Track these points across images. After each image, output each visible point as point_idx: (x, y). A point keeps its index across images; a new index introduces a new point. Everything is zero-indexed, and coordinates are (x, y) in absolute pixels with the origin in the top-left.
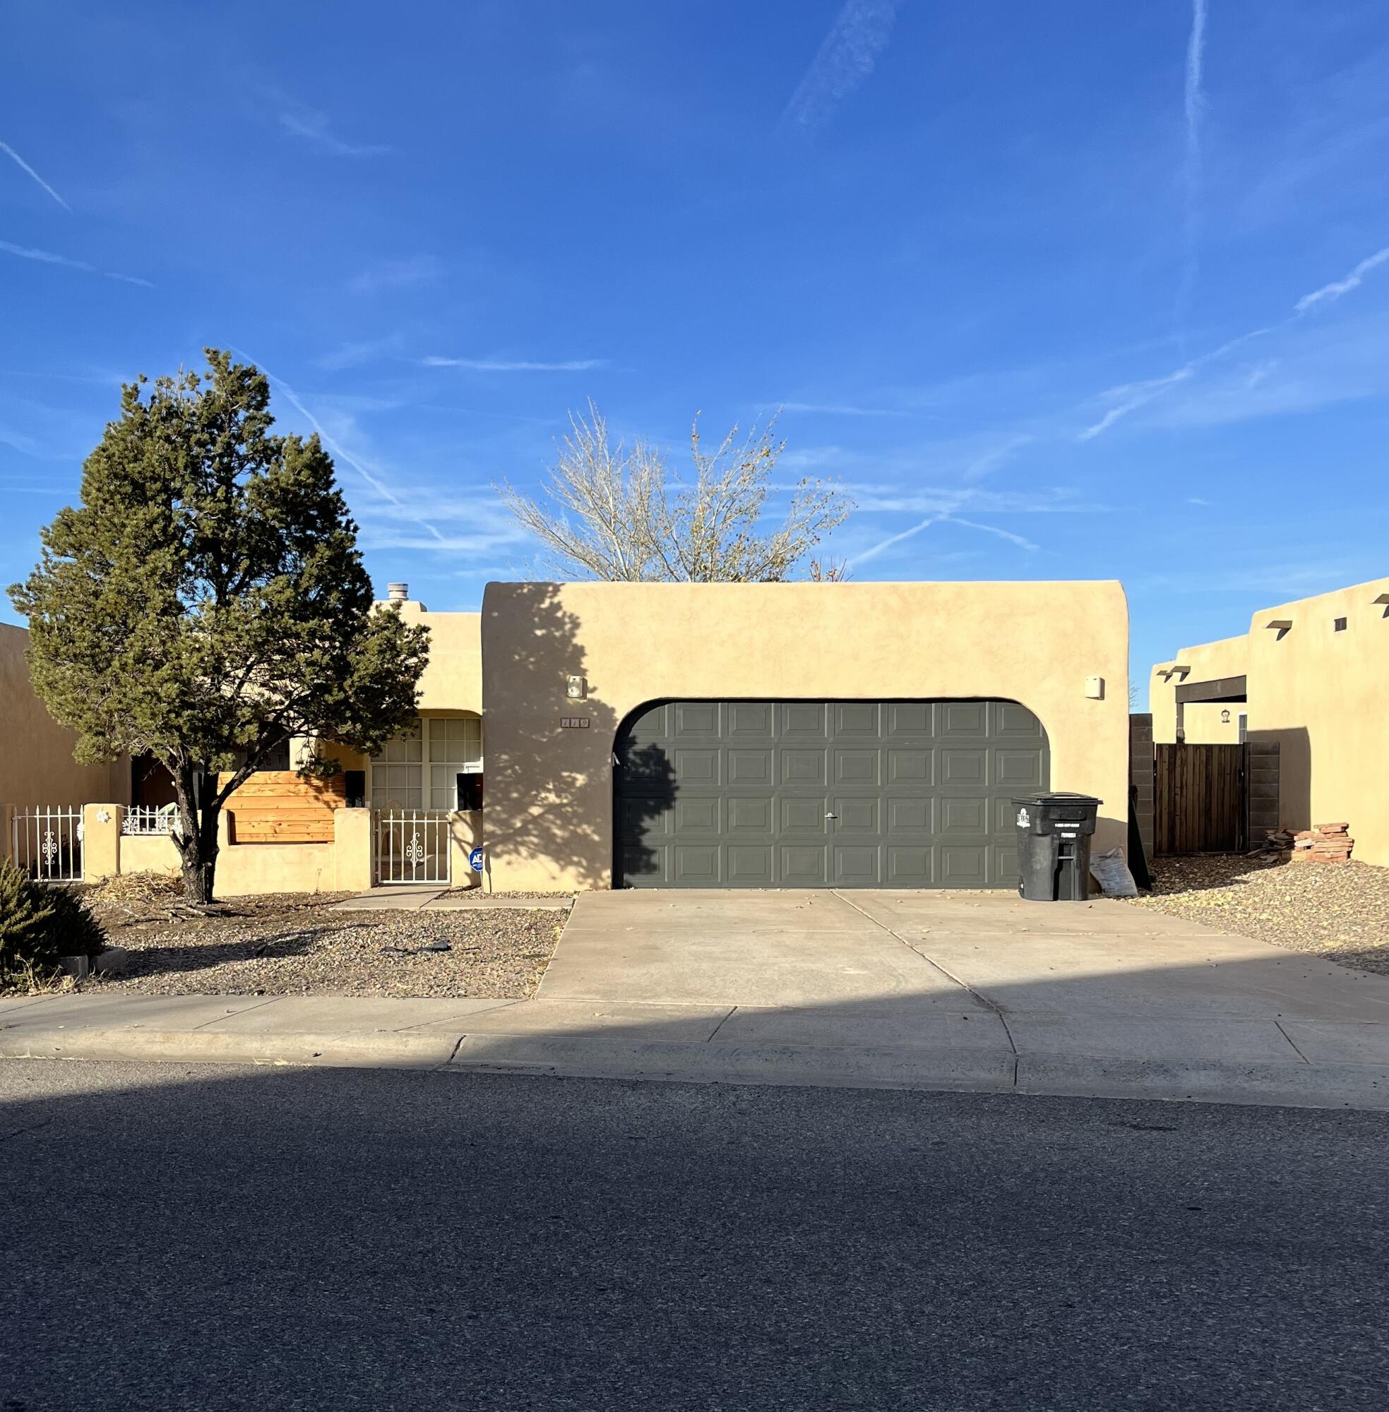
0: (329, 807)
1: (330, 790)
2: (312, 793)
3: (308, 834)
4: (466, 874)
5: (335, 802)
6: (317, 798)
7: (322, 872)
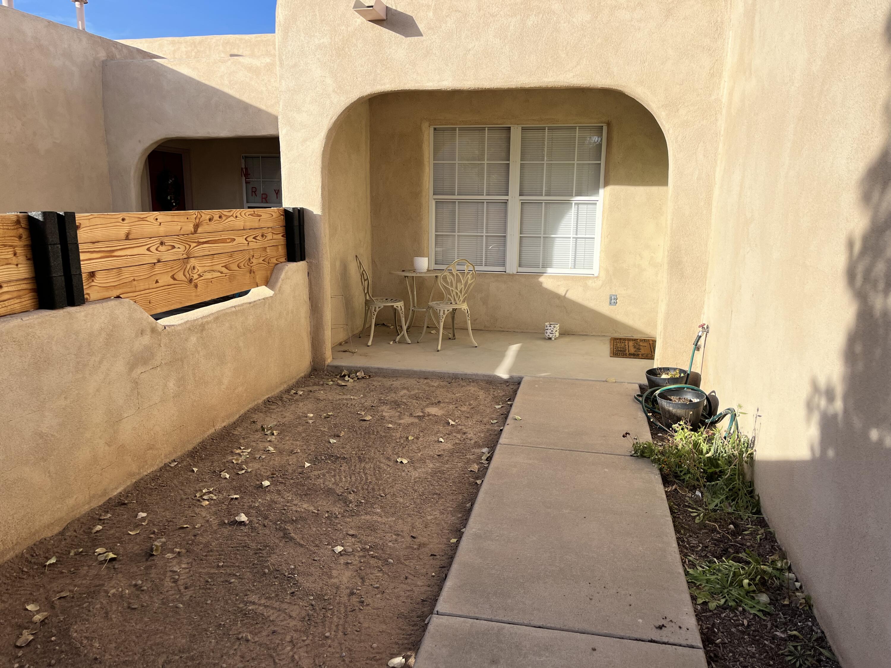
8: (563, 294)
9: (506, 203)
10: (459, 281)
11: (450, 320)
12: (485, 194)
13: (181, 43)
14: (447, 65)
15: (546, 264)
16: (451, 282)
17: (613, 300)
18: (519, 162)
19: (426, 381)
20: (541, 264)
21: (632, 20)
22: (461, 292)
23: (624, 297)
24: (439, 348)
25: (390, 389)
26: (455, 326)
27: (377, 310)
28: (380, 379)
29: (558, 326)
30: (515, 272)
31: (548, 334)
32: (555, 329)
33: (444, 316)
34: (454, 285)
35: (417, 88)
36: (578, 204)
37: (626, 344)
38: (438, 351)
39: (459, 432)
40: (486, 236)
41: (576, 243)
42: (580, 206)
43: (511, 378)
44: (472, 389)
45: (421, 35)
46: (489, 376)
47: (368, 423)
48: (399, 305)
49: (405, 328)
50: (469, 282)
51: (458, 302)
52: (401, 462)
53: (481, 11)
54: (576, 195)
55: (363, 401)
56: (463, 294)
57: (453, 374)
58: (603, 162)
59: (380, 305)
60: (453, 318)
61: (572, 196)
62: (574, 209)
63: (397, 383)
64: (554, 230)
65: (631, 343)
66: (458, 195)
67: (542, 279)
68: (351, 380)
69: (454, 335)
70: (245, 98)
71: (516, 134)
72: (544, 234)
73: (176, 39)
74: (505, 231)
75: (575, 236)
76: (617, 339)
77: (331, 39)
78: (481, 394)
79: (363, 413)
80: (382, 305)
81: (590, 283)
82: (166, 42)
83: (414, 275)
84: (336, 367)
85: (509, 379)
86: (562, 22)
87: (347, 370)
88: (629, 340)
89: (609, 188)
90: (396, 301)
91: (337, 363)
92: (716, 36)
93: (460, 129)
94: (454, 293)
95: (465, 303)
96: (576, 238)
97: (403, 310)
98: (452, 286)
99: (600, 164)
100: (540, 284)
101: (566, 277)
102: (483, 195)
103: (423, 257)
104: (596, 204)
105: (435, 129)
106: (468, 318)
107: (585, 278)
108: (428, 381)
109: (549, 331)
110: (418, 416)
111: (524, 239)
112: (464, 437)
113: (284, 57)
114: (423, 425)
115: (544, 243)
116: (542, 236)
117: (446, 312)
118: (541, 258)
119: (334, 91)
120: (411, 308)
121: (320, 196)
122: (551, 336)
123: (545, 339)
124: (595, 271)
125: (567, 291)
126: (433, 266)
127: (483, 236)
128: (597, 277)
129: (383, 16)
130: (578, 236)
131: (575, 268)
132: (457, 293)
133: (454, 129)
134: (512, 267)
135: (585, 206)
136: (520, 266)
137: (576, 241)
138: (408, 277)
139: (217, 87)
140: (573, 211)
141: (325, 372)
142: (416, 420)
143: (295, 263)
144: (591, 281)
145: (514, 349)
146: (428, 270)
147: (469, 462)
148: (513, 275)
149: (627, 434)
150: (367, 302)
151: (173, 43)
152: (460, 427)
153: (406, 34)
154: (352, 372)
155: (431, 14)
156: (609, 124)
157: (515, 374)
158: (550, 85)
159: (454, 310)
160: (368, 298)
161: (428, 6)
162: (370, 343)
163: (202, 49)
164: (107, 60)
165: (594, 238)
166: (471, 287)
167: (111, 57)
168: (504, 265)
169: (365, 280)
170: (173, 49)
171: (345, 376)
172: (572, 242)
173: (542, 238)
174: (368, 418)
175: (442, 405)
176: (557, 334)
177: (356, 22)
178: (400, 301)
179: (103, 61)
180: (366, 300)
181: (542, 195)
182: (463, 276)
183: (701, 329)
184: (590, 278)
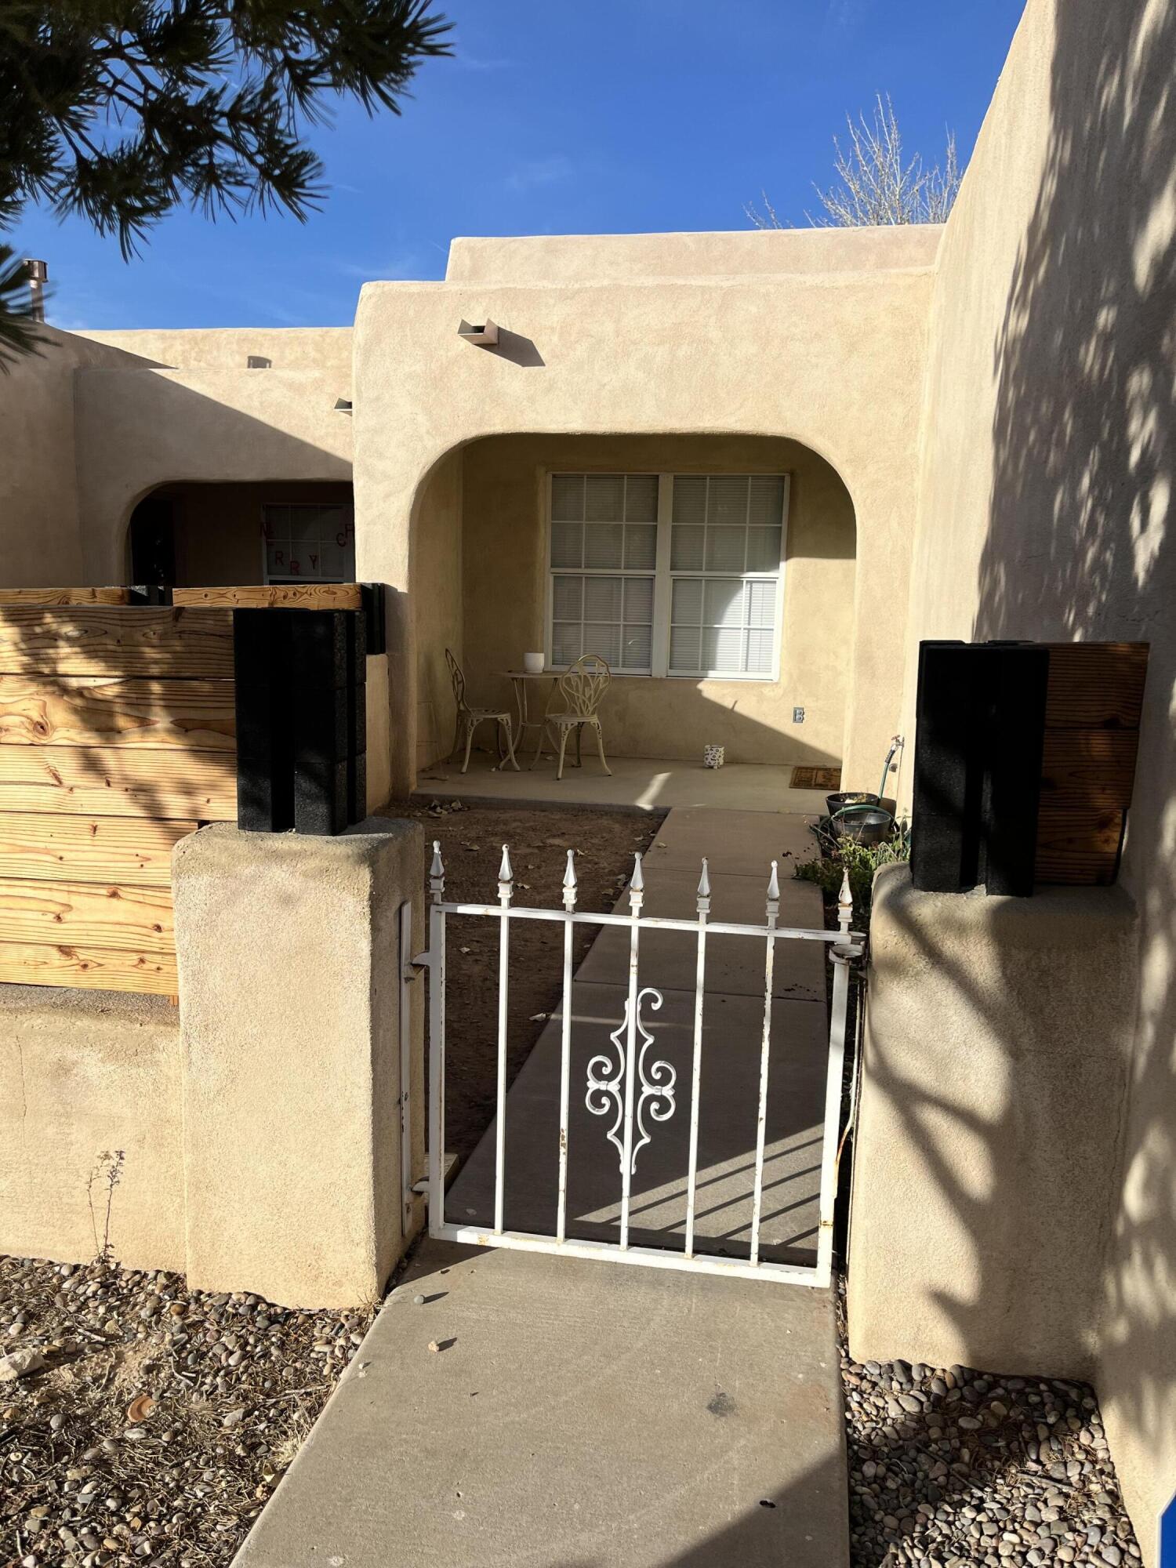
0: (157, 816)
1: (161, 720)
2: (67, 730)
3: (65, 950)
4: (943, 1301)
5: (187, 789)
6: (91, 764)
7: (127, 1167)
8: (730, 707)
9: (652, 579)
10: (587, 683)
11: (574, 742)
12: (623, 567)
13: (175, 338)
14: (577, 404)
15: (708, 664)
16: (577, 686)
17: (798, 716)
18: (669, 523)
19: (543, 814)
20: (700, 666)
21: (808, 355)
22: (590, 699)
23: (813, 711)
24: (560, 776)
25: (497, 822)
26: (581, 751)
27: (475, 723)
28: (482, 811)
29: (722, 749)
30: (664, 676)
31: (709, 760)
32: (718, 754)
33: (567, 732)
34: (581, 690)
35: (536, 431)
36: (751, 582)
37: (814, 774)
38: (558, 779)
39: (589, 862)
40: (625, 626)
41: (748, 636)
42: (754, 585)
43: (656, 809)
44: (605, 822)
45: (543, 364)
46: (627, 807)
47: (475, 853)
48: (505, 717)
49: (512, 749)
50: (601, 687)
51: (585, 713)
52: (523, 887)
53: (620, 337)
54: (748, 571)
55: (465, 832)
56: (592, 701)
57: (580, 804)
58: (784, 525)
59: (477, 717)
60: (578, 736)
61: (742, 571)
62: (745, 588)
63: (504, 816)
64: (719, 618)
65: (821, 773)
66: (586, 567)
67: (700, 686)
68: (445, 812)
69: (579, 762)
70: (283, 426)
71: (666, 484)
72: (704, 623)
73: (168, 332)
74: (651, 620)
75: (747, 626)
76: (803, 768)
77: (426, 366)
78: (617, 827)
79: (468, 844)
80: (482, 717)
81: (767, 691)
82: (151, 336)
83: (525, 676)
84: (423, 796)
85: (653, 810)
86: (722, 354)
87: (438, 800)
88: (819, 769)
89: (793, 561)
90: (499, 712)
91: (423, 791)
92: (910, 378)
93: (589, 477)
94: (581, 701)
95: (595, 716)
96: (749, 630)
97: (510, 724)
98: (577, 691)
99: (781, 528)
100: (700, 691)
101: (734, 684)
102: (620, 568)
103: (537, 652)
104: (775, 582)
105: (554, 476)
106: (599, 736)
107: (763, 684)
108: (546, 813)
109: (710, 757)
110: (538, 847)
111: (676, 629)
112: (596, 866)
113: (363, 388)
114: (545, 855)
115: (704, 634)
116: (701, 625)
117: (570, 727)
118: (700, 657)
119: (428, 432)
120: (521, 723)
121: (406, 568)
122: (712, 763)
123: (704, 767)
124: (774, 675)
125: (736, 702)
126: (551, 667)
127: (619, 625)
128: (777, 684)
129: (494, 340)
130: (751, 627)
131: (746, 671)
132: (584, 702)
133: (582, 477)
134: (660, 667)
135: (761, 585)
136: (671, 667)
137: (749, 633)
138: (516, 679)
139: (244, 411)
140: (744, 592)
141: (409, 803)
142: (536, 851)
143: (374, 656)
144: (768, 689)
145: (661, 778)
146: (544, 672)
147: (603, 887)
148: (661, 679)
149: (788, 853)
150: (460, 713)
151: (163, 338)
152: (590, 858)
153: (524, 363)
154: (446, 801)
155: (555, 339)
156: (792, 474)
157: (663, 804)
158: (707, 431)
159: (581, 725)
160: (462, 708)
161: (553, 329)
162: (464, 769)
163: (207, 348)
164: (79, 367)
165: (772, 630)
166: (604, 694)
167: (85, 365)
168: (649, 665)
169: (458, 683)
170: (162, 346)
171: (435, 807)
172: (743, 634)
173: (701, 630)
174: (476, 847)
175: (567, 836)
176: (721, 762)
177: (459, 345)
178: (504, 713)
179: (74, 370)
180: (459, 710)
181: (701, 570)
182: (593, 679)
183: (894, 742)
184: (766, 684)
